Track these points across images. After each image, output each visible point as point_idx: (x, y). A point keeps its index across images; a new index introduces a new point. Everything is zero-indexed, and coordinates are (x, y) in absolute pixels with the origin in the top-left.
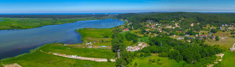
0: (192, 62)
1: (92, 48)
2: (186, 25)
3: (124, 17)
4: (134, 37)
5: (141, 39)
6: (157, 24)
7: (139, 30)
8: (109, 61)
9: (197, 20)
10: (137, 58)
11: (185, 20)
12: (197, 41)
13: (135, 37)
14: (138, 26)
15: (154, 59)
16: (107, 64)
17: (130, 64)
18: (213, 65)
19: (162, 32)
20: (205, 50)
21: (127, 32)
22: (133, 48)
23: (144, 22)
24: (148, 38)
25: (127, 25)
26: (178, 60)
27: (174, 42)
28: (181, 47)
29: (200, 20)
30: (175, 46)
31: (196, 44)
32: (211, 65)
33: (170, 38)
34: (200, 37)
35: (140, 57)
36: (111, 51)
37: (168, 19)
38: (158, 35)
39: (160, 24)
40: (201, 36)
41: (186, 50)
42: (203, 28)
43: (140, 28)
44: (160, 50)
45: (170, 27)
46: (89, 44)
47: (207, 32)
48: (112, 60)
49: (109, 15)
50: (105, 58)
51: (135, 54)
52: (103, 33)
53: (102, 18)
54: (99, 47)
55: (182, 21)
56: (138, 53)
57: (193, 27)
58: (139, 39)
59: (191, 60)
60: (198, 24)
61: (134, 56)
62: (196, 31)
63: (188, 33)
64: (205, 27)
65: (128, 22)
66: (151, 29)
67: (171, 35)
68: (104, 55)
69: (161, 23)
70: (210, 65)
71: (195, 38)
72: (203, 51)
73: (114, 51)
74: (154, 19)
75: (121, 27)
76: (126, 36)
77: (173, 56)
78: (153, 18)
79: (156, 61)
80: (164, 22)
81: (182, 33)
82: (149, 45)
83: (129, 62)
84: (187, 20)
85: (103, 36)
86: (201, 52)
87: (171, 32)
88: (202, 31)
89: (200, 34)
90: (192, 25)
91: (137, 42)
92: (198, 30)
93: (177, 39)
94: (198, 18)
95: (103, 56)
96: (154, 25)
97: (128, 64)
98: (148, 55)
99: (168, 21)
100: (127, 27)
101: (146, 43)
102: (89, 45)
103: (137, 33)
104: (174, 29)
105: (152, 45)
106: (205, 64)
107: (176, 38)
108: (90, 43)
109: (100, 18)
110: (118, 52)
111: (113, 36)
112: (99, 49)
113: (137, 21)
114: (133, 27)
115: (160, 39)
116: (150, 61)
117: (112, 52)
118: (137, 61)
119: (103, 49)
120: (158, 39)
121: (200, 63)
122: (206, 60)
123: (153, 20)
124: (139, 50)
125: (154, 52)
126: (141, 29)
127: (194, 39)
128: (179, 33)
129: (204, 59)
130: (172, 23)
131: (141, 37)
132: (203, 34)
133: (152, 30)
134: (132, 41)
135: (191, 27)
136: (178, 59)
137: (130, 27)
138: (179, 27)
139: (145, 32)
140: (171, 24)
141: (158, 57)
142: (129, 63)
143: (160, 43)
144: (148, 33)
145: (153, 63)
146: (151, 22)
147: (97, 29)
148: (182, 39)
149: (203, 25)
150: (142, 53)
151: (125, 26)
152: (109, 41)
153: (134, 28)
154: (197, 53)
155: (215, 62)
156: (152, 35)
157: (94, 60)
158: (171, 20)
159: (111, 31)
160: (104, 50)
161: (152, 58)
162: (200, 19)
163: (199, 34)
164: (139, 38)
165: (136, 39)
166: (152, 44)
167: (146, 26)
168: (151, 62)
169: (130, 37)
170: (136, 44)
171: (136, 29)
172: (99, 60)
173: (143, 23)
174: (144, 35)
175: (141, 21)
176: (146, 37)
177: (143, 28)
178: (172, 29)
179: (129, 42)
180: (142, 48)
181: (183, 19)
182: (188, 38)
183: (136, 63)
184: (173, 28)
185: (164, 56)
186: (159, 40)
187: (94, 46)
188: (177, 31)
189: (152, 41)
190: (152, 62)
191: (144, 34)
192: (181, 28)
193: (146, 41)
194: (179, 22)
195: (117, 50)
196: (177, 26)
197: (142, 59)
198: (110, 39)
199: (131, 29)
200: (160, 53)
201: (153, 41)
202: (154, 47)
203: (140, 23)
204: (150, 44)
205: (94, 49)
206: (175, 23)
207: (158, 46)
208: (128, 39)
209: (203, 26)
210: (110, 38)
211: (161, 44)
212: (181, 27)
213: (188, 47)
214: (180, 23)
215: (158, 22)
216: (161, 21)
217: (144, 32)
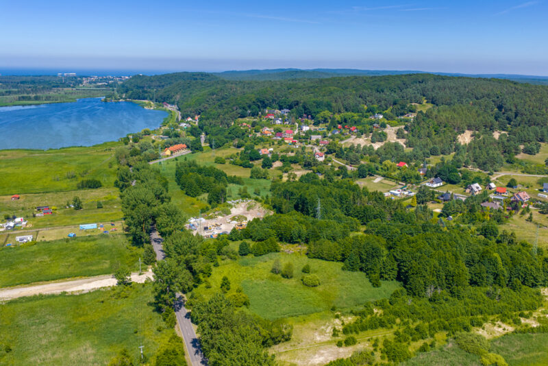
0: (429, 291)
1: (34, 243)
2: (437, 139)
3: (161, 92)
4: (212, 179)
5: (242, 187)
6: (306, 124)
7: (230, 151)
8: (124, 283)
9: (492, 119)
10: (229, 260)
11: (435, 113)
12: (472, 211)
13: (216, 177)
14: (226, 134)
15: (289, 266)
16: (119, 296)
17: (204, 285)
18: (510, 329)
19: (325, 162)
20: (496, 255)
21: (181, 160)
22: (210, 223)
23: (253, 115)
24: (267, 184)
25: (177, 127)
26: (377, 275)
27: (370, 205)
28: (396, 228)
29: (509, 119)
30: (373, 222)
31: (462, 226)
32: (504, 325)
33: (355, 188)
34: (492, 196)
35: (240, 259)
36: (124, 242)
37: (357, 105)
38: (310, 172)
39: (322, 127)
40: (496, 192)
41: (411, 238)
42: (520, 156)
43: (236, 142)
44: (314, 232)
45: (362, 142)
46: (11, 224)
47: (533, 178)
48: (135, 278)
49: (81, 82)
50: (105, 272)
51: (219, 248)
52: (72, 168)
53: (48, 98)
54: (68, 232)
55: (417, 118)
56: (231, 244)
57: (469, 147)
58: (233, 188)
59: (426, 286)
60: (496, 135)
61: (219, 253)
62: (479, 166)
63: (438, 174)
64: (529, 151)
65: (178, 115)
66: (283, 147)
67: (362, 174)
68: (98, 263)
69: (325, 121)
70: (499, 323)
71: (464, 199)
72: (484, 256)
73: (137, 241)
74: (297, 103)
75: (153, 137)
76: (179, 176)
77: (361, 258)
78: (292, 99)
79: (295, 272)
80: (338, 117)
81: (413, 173)
82: (272, 213)
83: (201, 277)
84: (445, 114)
85: (75, 183)
86: (477, 259)
87: (362, 162)
88: (508, 173)
89: (493, 185)
90: (465, 138)
91: (225, 200)
92: (488, 165)
93: (386, 194)
94: (500, 108)
95: (94, 268)
96: (292, 128)
97: (196, 287)
98: (269, 251)
99: (356, 116)
100: (177, 136)
101: (259, 204)
102: (14, 228)
103: (223, 163)
104: (377, 152)
105: (282, 213)
106: (480, 316)
107: (379, 190)
108: (18, 220)
109: (37, 98)
110: (153, 243)
111: (122, 179)
112: (67, 241)
113: (219, 111)
114: (203, 136)
115: (316, 187)
116: (274, 271)
117: (128, 244)
118: (229, 273)
119: (90, 239)
120: (308, 189)
121: (460, 304)
122: (485, 297)
123: (290, 107)
124: (234, 231)
125: (292, 238)
126: (239, 147)
127: (458, 201)
128: (398, 171)
129: (480, 291)
130: (372, 123)
131: (240, 178)
132: (510, 185)
133: (287, 151)
134: (206, 196)
135: (457, 148)
136: (378, 272)
137: (192, 138)
138: (401, 142)
139: (258, 159)
140: (369, 127)
141: (306, 258)
142: (199, 281)
143: (313, 204)
144: (267, 164)
145: (285, 282)
146: (282, 116)
147: (31, 151)
148: (408, 197)
149: (522, 141)
150: (248, 241)
151: (167, 134)
152: (106, 203)
153: (209, 141)
154: (457, 259)
155: (527, 317)
156: (286, 172)
157: (58, 292)
158: (371, 111)
159: (110, 157)
160: (92, 243)
161: (282, 260)
162: (511, 114)
163: (488, 181)
164: (231, 186)
165: (220, 186)
166: (284, 207)
167: (258, 135)
168: (279, 276)
169: (198, 181)
170: (221, 207)
171: (218, 146)
172: (81, 284)
173: (247, 119)
174: (252, 172)
175: (240, 111)
176: (263, 181)
177: (249, 143)
178: (368, 150)
179: (195, 199)
180: (245, 223)
181: (426, 107)
182: (433, 193)
183: (225, 279)
184: (377, 146)
185: (325, 256)
186: (311, 192)
187: (43, 231)
188: (388, 162)
189: (285, 197)
190: (283, 276)
191: (250, 166)
192: (408, 150)
193: (260, 198)
194: (407, 121)
195: (149, 232)
196: (392, 138)
197: (247, 264)
198: (109, 193)
199: (196, 148)
200: (311, 242)
201: (287, 194)
202: (293, 220)
203: (234, 118)
204: (274, 207)
205: (45, 242)
206: (384, 126)
207: (308, 214)
208: (190, 186)
209: (522, 147)
210: (107, 190)
211: (319, 208)
212: (409, 145)
213: (424, 228)
214: (406, 128)
215: (313, 118)
216: (327, 113)
217: (252, 159)
